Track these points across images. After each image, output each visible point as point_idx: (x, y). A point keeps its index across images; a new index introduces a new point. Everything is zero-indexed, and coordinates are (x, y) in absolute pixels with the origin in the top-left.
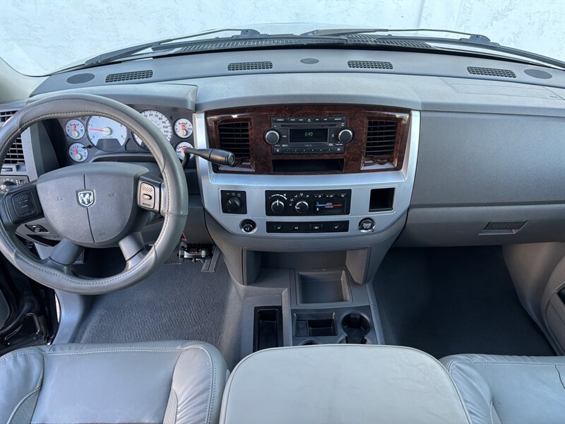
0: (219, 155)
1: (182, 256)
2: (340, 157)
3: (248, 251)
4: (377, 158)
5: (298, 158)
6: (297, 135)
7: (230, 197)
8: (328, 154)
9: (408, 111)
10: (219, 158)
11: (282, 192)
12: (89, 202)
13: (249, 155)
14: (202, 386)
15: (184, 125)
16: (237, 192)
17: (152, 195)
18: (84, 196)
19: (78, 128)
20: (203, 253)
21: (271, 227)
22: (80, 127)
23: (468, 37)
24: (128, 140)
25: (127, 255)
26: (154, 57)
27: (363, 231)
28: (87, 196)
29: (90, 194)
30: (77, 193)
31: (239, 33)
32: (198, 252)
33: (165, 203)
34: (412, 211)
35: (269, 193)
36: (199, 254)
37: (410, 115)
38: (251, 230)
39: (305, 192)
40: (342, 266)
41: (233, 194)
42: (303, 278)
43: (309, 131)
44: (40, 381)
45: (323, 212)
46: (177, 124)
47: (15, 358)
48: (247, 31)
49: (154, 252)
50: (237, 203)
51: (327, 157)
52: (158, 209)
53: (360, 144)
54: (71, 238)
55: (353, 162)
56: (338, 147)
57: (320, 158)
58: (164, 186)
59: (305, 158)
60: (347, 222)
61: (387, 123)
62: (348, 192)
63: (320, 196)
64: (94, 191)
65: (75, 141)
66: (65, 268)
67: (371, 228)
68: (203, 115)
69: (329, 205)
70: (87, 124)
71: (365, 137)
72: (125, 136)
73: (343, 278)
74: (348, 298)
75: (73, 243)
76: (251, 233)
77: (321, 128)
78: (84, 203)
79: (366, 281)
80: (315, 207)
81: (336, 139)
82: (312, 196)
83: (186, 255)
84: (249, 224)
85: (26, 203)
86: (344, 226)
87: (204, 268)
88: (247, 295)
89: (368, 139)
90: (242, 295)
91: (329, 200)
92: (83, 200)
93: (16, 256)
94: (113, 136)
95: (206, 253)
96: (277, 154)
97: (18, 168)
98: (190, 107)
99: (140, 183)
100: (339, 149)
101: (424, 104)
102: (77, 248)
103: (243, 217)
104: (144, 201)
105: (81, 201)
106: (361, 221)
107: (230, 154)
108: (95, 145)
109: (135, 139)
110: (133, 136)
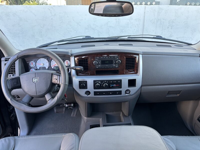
0: (78, 68)
1: (65, 106)
2: (117, 69)
3: (88, 103)
4: (129, 70)
5: (104, 70)
6: (103, 62)
7: (82, 83)
8: (113, 68)
9: (138, 54)
10: (78, 69)
11: (99, 81)
12: (36, 81)
13: (88, 70)
14: (72, 147)
15: (67, 62)
16: (84, 81)
17: (57, 78)
18: (35, 79)
19: (33, 64)
20: (72, 105)
21: (96, 93)
22: (34, 63)
23: (156, 36)
24: (49, 67)
25: (47, 99)
26: (58, 45)
27: (127, 94)
28: (36, 79)
29: (37, 79)
30: (33, 78)
31: (85, 37)
32: (71, 104)
33: (61, 81)
34: (142, 87)
35: (94, 81)
36: (71, 105)
37: (139, 56)
38: (88, 95)
39: (107, 81)
40: (121, 110)
41: (83, 82)
42: (107, 115)
43: (107, 61)
44: (13, 147)
45: (113, 87)
46: (65, 62)
47: (5, 140)
48: (87, 36)
49: (57, 97)
50: (84, 85)
51: (113, 69)
52: (59, 83)
53: (123, 65)
54: (29, 94)
55: (122, 71)
56: (117, 66)
57: (111, 70)
58: (61, 76)
59: (106, 70)
60: (121, 91)
61: (132, 58)
62: (121, 80)
63: (111, 82)
64: (38, 78)
65: (32, 68)
66: (26, 104)
67: (129, 93)
68: (73, 57)
69: (115, 85)
70: (36, 62)
71: (125, 63)
72: (48, 66)
73: (121, 115)
74: (123, 121)
75: (30, 95)
76: (89, 96)
77: (111, 60)
79: (129, 115)
80: (110, 86)
81: (116, 63)
82: (109, 82)
83: (66, 106)
84: (88, 93)
85: (16, 82)
86: (120, 93)
87: (72, 115)
88: (87, 121)
89: (126, 64)
90: (86, 121)
91: (115, 83)
93: (11, 99)
94: (44, 66)
95: (73, 105)
96: (97, 68)
97: (13, 75)
98: (69, 54)
99: (53, 75)
100: (117, 67)
101: (143, 52)
102: (31, 97)
103: (86, 90)
104: (54, 81)
105: (34, 81)
106: (126, 91)
107: (82, 67)
108: (38, 69)
109: (51, 67)
110: (51, 66)
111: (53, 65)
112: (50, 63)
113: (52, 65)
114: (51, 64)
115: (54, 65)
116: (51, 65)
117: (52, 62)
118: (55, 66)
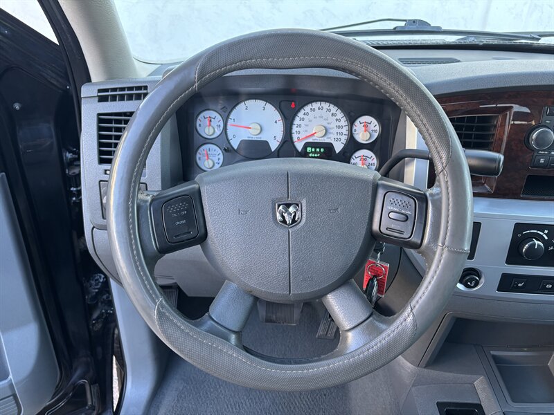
11: (542, 227)
15: (366, 125)
19: (214, 123)
21: (508, 283)
22: (218, 120)
24: (283, 143)
28: (291, 209)
31: (403, 24)
35: (519, 227)
42: (497, 360)
46: (357, 123)
48: (413, 21)
52: (418, 240)
65: (207, 141)
66: (233, 337)
70: (228, 118)
72: (280, 138)
78: (284, 221)
85: (183, 217)
92: (283, 217)
94: (263, 138)
104: (389, 225)
108: (236, 148)
109: (293, 142)
110: (291, 138)
111: (302, 136)
112: (292, 124)
113: (298, 132)
114: (295, 129)
115: (307, 137)
116: (295, 137)
117: (297, 121)
118: (310, 140)
